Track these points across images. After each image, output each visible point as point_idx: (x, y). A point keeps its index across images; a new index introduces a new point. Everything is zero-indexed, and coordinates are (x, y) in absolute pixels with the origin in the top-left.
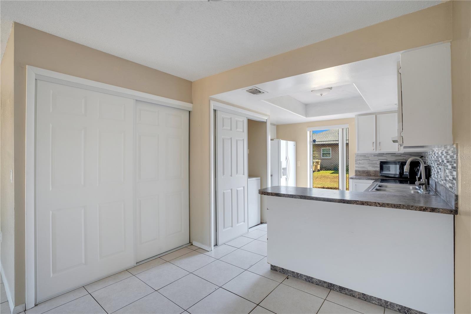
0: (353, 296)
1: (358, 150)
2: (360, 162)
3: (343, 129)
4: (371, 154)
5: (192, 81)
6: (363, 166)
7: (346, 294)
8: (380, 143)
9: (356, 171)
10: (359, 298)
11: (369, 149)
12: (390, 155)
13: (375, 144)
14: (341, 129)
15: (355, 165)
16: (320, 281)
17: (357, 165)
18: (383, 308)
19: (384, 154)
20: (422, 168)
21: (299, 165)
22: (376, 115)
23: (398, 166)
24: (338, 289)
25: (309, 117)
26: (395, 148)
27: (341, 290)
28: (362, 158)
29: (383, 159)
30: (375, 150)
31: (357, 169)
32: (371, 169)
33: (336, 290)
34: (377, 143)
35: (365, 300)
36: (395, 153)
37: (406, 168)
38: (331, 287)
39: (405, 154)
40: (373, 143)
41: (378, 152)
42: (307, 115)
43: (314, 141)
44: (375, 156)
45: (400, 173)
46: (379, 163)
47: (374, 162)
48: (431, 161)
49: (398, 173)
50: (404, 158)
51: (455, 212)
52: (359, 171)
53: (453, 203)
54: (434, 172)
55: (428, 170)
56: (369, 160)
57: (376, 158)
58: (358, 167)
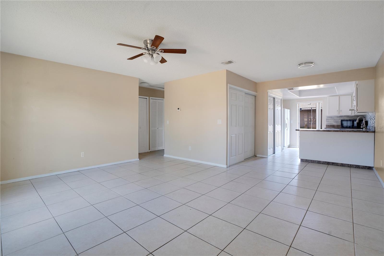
0: (338, 166)
1: (329, 114)
2: (329, 120)
3: (319, 103)
4: (335, 116)
5: (257, 82)
6: (330, 122)
7: (335, 165)
8: (341, 110)
9: (326, 125)
10: (340, 166)
11: (335, 113)
12: (346, 117)
13: (338, 111)
14: (318, 103)
15: (326, 122)
16: (324, 162)
17: (327, 122)
18: (350, 168)
19: (343, 116)
20: (364, 121)
21: (292, 122)
22: (339, 96)
23: (351, 122)
24: (331, 164)
25: (301, 97)
26: (349, 113)
27: (333, 164)
28: (330, 118)
29: (342, 118)
30: (338, 114)
31: (328, 124)
32: (335, 124)
33: (331, 165)
34: (339, 111)
35: (343, 166)
36: (349, 116)
37: (355, 123)
38: (328, 163)
39: (355, 116)
40: (337, 110)
41: (340, 115)
42: (300, 96)
43: (301, 109)
44: (337, 117)
45: (352, 125)
46: (340, 120)
47: (337, 120)
48: (368, 119)
49: (351, 125)
50: (354, 118)
51: (374, 132)
52: (328, 125)
53: (374, 130)
54: (369, 123)
55: (367, 123)
56: (334, 119)
57: (338, 118)
58: (328, 123)
